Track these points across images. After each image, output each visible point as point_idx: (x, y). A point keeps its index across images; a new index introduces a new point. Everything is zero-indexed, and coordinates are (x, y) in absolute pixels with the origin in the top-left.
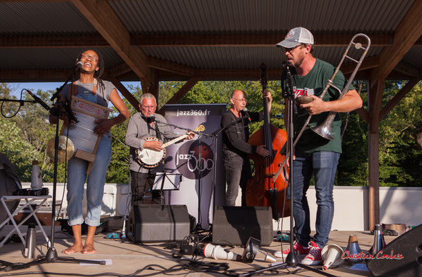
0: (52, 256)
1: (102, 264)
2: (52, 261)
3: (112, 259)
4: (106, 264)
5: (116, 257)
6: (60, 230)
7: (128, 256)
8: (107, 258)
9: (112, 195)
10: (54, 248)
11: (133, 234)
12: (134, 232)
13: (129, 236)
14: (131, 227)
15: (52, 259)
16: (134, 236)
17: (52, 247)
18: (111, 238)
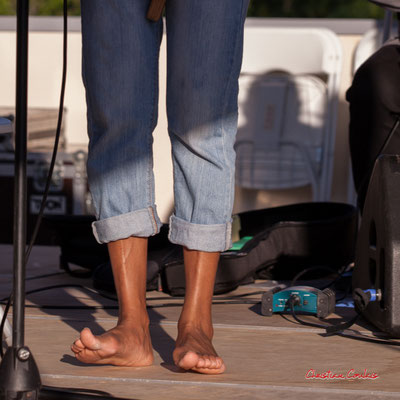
9: (321, 84)
10: (27, 349)
11: (379, 295)
12: (384, 284)
13: (363, 302)
14: (372, 262)
15: (20, 394)
16: (385, 302)
17: (18, 346)
18: (286, 308)
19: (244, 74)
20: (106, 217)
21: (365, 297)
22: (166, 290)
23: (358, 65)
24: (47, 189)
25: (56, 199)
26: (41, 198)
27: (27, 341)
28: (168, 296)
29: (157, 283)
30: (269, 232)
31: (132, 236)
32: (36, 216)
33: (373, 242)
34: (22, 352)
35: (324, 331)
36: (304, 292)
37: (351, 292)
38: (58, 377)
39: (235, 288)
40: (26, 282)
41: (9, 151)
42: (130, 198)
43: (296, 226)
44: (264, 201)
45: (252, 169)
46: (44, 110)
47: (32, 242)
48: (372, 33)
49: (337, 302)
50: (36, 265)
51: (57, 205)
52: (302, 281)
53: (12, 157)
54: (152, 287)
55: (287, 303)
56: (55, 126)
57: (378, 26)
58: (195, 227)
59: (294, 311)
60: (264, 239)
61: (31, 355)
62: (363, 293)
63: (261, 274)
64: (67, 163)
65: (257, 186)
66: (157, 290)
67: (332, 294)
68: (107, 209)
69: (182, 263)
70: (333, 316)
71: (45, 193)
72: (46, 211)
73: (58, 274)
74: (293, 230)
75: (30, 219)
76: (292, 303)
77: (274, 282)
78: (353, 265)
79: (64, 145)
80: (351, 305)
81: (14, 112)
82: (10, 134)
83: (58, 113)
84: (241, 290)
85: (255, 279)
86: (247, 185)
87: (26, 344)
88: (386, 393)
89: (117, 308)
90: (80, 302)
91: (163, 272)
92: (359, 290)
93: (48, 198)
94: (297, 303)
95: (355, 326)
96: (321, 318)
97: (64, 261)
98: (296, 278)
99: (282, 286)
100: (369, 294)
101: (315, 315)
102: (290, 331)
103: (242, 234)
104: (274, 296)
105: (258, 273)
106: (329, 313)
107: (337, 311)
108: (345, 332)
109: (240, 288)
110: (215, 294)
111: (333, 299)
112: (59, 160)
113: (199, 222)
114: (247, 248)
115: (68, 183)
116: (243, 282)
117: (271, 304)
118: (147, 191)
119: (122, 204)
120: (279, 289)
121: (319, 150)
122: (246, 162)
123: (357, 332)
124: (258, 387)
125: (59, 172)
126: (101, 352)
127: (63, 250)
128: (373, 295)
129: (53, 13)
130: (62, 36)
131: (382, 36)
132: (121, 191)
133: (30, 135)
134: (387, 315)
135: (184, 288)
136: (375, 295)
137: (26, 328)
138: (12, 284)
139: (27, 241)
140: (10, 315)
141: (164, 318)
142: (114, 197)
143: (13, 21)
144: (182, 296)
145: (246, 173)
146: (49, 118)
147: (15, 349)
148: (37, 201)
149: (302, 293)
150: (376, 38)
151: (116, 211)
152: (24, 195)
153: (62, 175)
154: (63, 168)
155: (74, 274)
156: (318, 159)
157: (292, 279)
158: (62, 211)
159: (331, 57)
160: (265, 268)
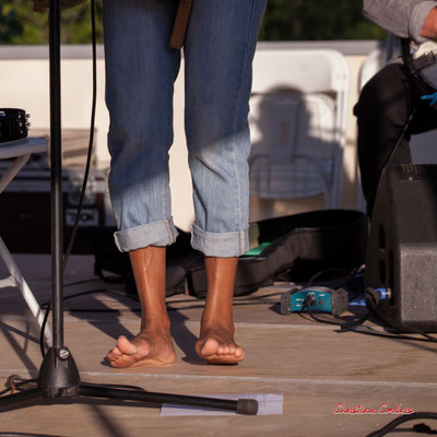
0: (59, 381)
1: (245, 412)
2: (60, 398)
3: (287, 394)
4: (262, 410)
5: (302, 387)
6: (91, 274)
7: (352, 382)
8: (265, 391)
9: (330, 101)
10: (67, 349)
11: (389, 293)
12: (393, 284)
13: (374, 300)
14: (382, 263)
15: (61, 390)
16: (394, 300)
17: (58, 347)
18: (303, 308)
19: (254, 94)
20: (126, 228)
21: (376, 296)
22: (192, 293)
23: (364, 83)
24: (81, 202)
25: (89, 212)
26: (76, 211)
27: (66, 342)
28: (194, 298)
29: (184, 287)
30: (286, 238)
31: (151, 245)
32: (71, 228)
33: (382, 245)
34: (62, 352)
35: (339, 328)
36: (319, 292)
37: (362, 292)
38: (95, 374)
39: (256, 290)
40: (64, 289)
41: (46, 169)
42: (148, 211)
43: (310, 232)
44: (280, 210)
45: (269, 180)
46: (75, 131)
47: (69, 251)
48: (375, 54)
49: (350, 300)
50: (73, 272)
51: (90, 217)
52: (318, 283)
53: (48, 174)
54: (179, 290)
55: (304, 303)
56: (87, 145)
57: (381, 47)
58: (209, 235)
59: (311, 310)
60: (281, 245)
61: (70, 354)
62: (374, 292)
63: (279, 276)
64: (99, 179)
65: (273, 196)
66: (184, 293)
67: (345, 294)
68: (127, 221)
69: (204, 268)
70: (347, 314)
71: (79, 207)
72: (80, 223)
73: (93, 280)
74: (307, 235)
75: (66, 230)
76: (309, 303)
77: (292, 284)
78: (363, 266)
79: (95, 163)
80: (363, 304)
81: (49, 133)
82: (45, 153)
83: (89, 133)
84: (262, 292)
85: (274, 281)
86: (264, 195)
87: (65, 345)
88: (398, 384)
89: (140, 310)
90: (104, 305)
91: (189, 277)
92: (370, 290)
93: (83, 211)
94: (313, 303)
95: (367, 323)
96: (336, 316)
97: (98, 269)
98: (312, 279)
99: (299, 287)
100: (379, 293)
101: (330, 313)
102: (308, 328)
103: (261, 241)
104: (292, 297)
105: (276, 276)
106: (343, 311)
107: (350, 309)
108: (359, 328)
109: (260, 290)
110: (235, 295)
111: (346, 299)
112: (91, 176)
113: (213, 231)
114: (265, 253)
115: (100, 197)
116: (263, 284)
117: (289, 304)
118: (164, 204)
119: (140, 216)
120: (296, 290)
121: (330, 162)
122: (263, 174)
123: (369, 328)
124: (279, 380)
125: (91, 187)
126: (136, 356)
127: (97, 259)
128: (384, 293)
129: (82, 42)
130: (91, 62)
131: (385, 55)
132: (140, 205)
133: (65, 153)
134: (397, 312)
135: (206, 291)
136: (385, 293)
137: (65, 330)
138: (51, 291)
139: (64, 250)
140: (50, 318)
141: (187, 319)
142: (133, 210)
143: (45, 50)
144: (204, 298)
145: (263, 184)
146: (81, 137)
147: (55, 350)
148: (71, 214)
149: (317, 293)
150: (380, 58)
151: (135, 222)
152: (60, 209)
153: (95, 190)
154: (95, 184)
155: (107, 280)
156: (329, 170)
157: (308, 281)
158: (95, 222)
159: (338, 77)
160: (283, 272)
